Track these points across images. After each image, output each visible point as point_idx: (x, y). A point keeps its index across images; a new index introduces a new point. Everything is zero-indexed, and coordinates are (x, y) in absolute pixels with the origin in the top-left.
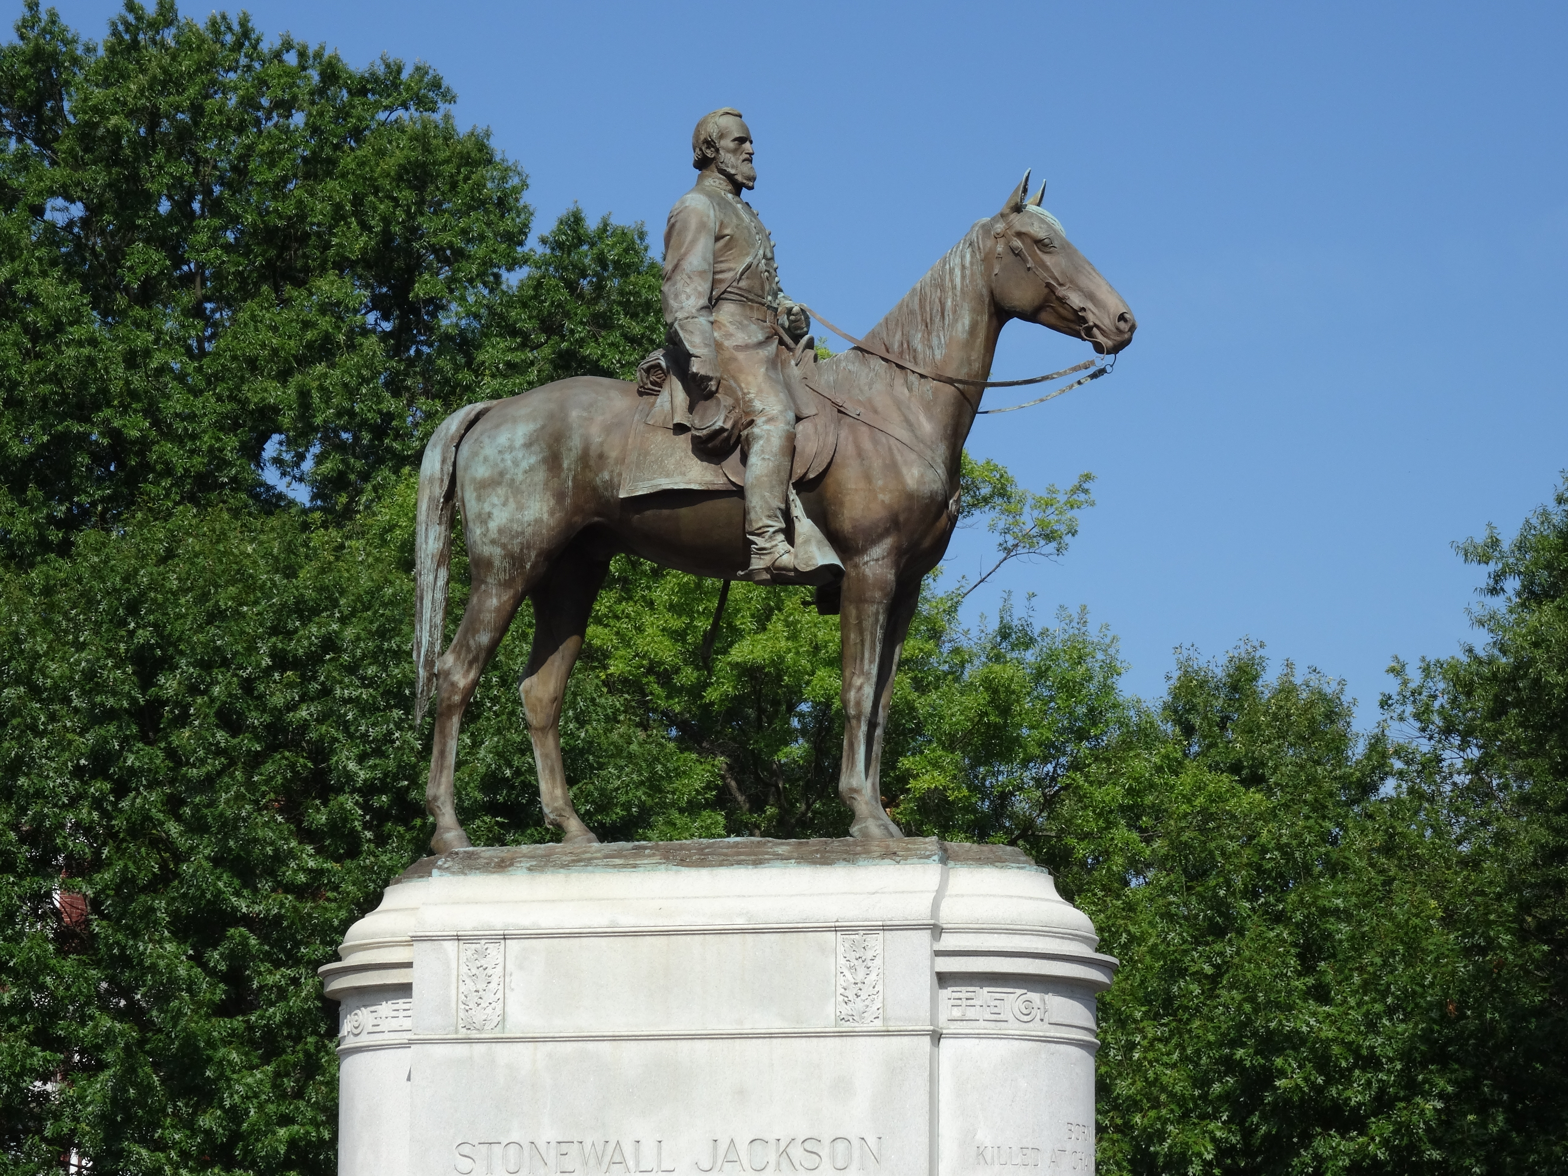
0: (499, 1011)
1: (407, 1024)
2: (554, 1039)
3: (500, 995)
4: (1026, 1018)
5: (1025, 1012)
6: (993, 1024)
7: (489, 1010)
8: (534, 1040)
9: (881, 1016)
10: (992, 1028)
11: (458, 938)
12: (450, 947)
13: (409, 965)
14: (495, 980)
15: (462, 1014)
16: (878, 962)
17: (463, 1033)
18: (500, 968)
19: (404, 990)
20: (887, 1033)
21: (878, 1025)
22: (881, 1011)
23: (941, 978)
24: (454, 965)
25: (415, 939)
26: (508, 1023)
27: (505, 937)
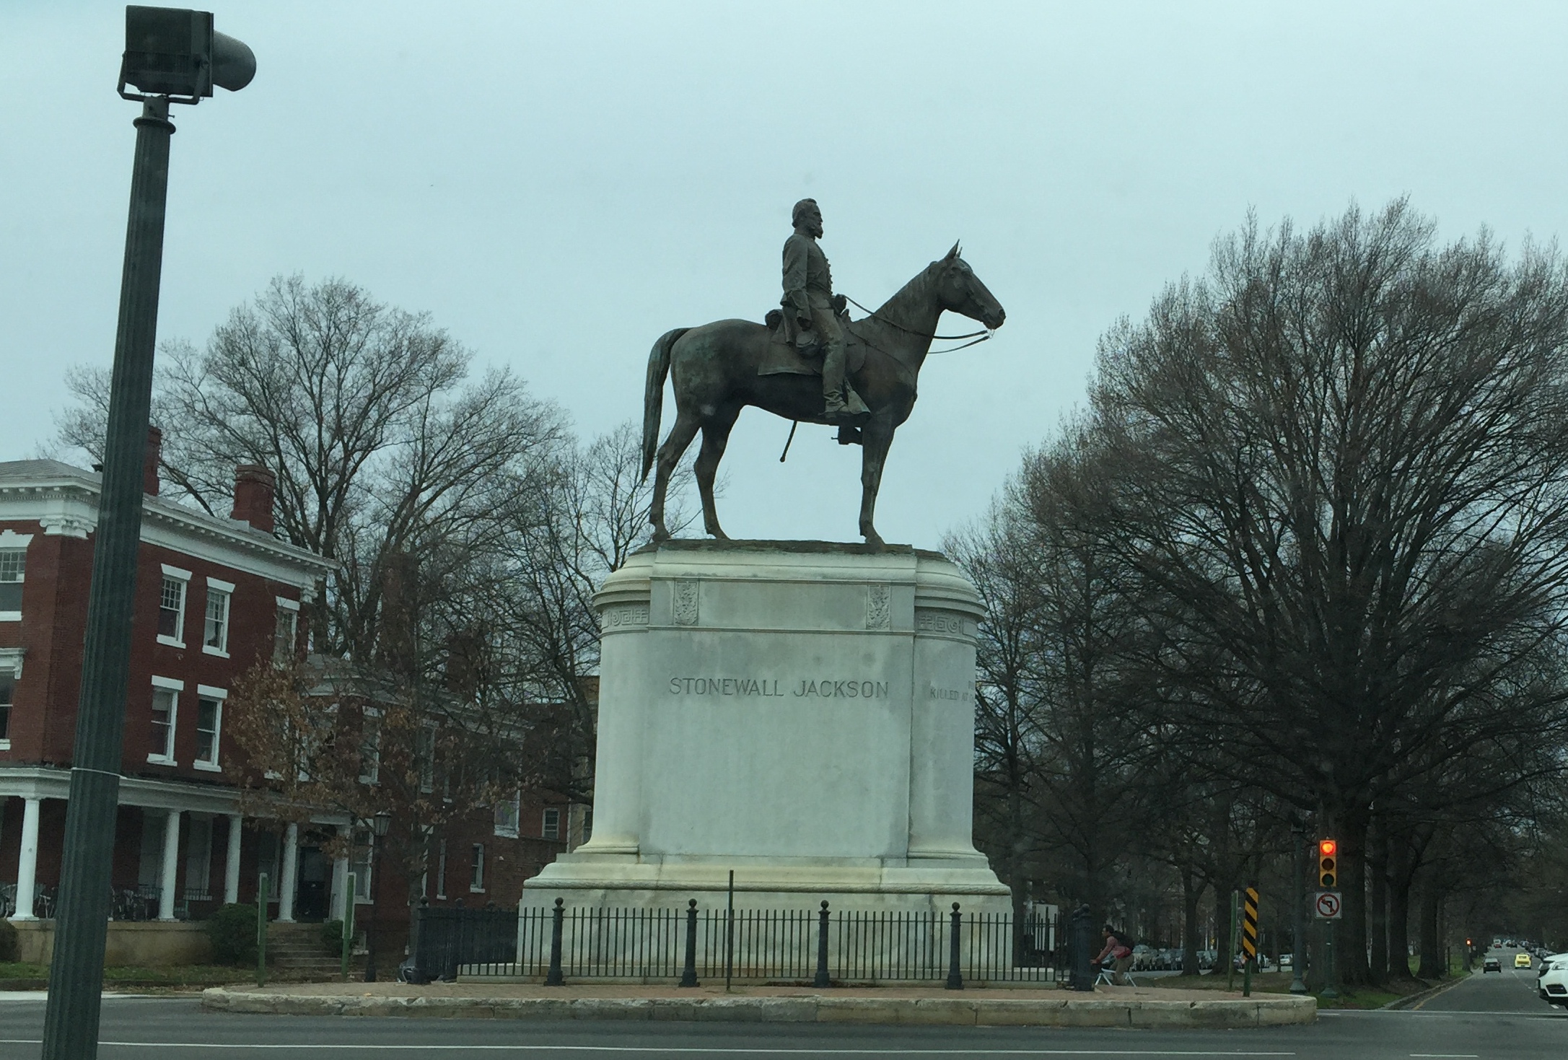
0: (695, 616)
1: (646, 620)
2: (723, 630)
3: (696, 608)
6: (941, 633)
7: (690, 615)
8: (713, 630)
9: (889, 625)
10: (938, 634)
11: (674, 579)
12: (671, 584)
13: (649, 591)
14: (694, 600)
15: (676, 616)
16: (888, 600)
17: (676, 625)
18: (696, 595)
19: (645, 603)
20: (892, 634)
21: (888, 630)
22: (889, 623)
23: (917, 609)
24: (672, 592)
25: (652, 579)
26: (700, 622)
27: (699, 580)
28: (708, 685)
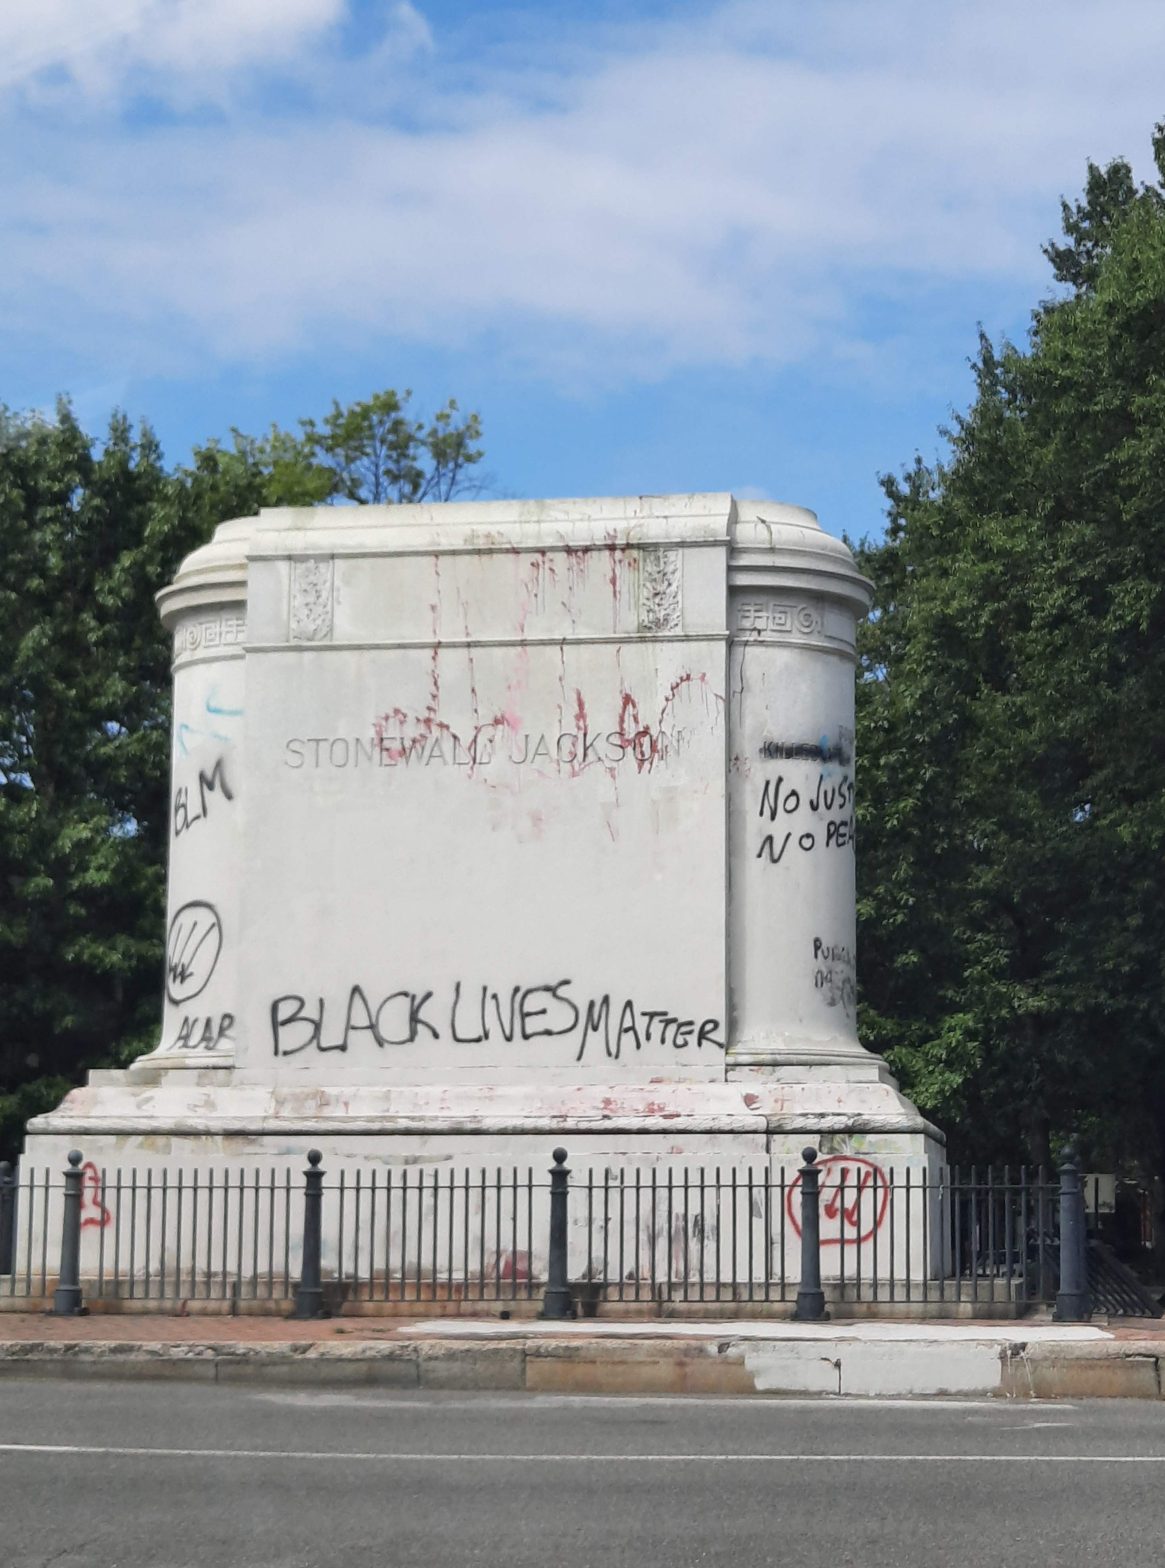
0: (328, 623)
1: (241, 637)
2: (377, 647)
3: (329, 608)
4: (806, 630)
5: (807, 624)
6: (779, 634)
7: (319, 622)
8: (359, 647)
9: (680, 624)
10: (776, 637)
11: (289, 558)
12: (283, 567)
13: (242, 584)
14: (324, 594)
15: (294, 625)
16: (678, 574)
17: (293, 643)
18: (328, 584)
19: (239, 605)
20: (687, 638)
21: (678, 631)
22: (680, 618)
23: (734, 591)
24: (285, 581)
25: (252, 559)
26: (337, 632)
27: (333, 557)
28: (352, 748)
